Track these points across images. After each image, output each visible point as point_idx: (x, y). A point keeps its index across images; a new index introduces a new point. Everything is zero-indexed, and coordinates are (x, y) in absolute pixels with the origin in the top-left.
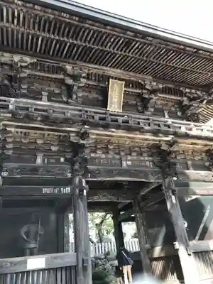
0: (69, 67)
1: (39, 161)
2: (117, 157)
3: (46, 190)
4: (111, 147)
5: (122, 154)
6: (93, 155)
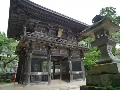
0: (49, 24)
1: (40, 50)
2: (59, 50)
3: (42, 57)
6: (53, 49)
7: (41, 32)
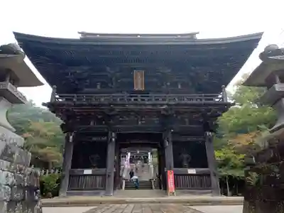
1: (92, 123)
2: (136, 119)
3: (94, 139)
4: (132, 113)
5: (139, 117)
6: (121, 119)
7: (98, 87)
